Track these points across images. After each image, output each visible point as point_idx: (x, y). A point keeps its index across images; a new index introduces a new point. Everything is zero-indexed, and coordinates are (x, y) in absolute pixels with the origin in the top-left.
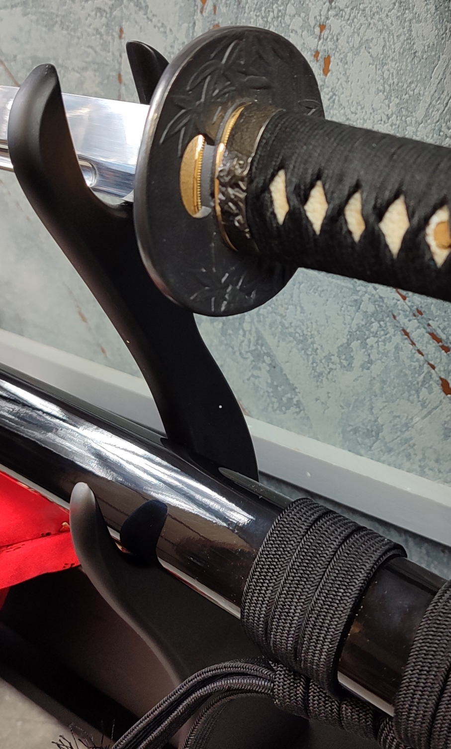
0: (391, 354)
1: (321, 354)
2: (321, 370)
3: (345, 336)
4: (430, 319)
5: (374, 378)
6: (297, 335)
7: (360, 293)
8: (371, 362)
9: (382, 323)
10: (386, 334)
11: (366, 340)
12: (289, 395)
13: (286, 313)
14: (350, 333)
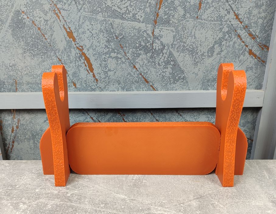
0: (231, 46)
1: (199, 54)
2: (198, 60)
3: (213, 44)
4: (250, 29)
5: (222, 57)
6: (190, 49)
7: (223, 25)
8: (222, 51)
9: (230, 35)
10: (231, 39)
11: (221, 43)
12: (180, 75)
13: (186, 41)
14: (215, 42)
